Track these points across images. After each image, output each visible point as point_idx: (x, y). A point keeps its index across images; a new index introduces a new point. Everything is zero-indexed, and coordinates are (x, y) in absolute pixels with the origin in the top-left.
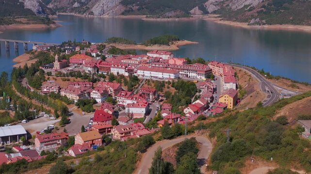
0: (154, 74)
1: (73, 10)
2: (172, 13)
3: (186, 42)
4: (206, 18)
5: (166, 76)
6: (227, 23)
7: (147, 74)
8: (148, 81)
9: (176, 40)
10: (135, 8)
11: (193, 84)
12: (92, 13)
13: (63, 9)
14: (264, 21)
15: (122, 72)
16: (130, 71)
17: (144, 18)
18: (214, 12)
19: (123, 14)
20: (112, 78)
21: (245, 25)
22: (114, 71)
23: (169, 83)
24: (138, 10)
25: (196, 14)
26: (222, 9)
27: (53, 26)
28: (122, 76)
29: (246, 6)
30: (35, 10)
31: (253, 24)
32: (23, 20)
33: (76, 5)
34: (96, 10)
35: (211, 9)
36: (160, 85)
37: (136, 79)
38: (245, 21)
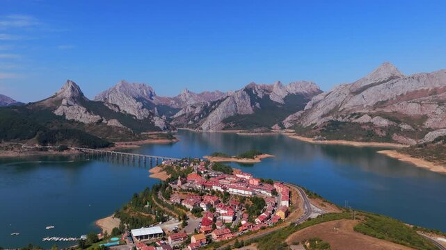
0: (239, 191)
1: (188, 126)
2: (259, 130)
3: (266, 155)
4: (283, 132)
5: (247, 193)
6: (298, 137)
7: (235, 191)
8: (235, 195)
9: (259, 154)
10: (232, 125)
11: (263, 200)
12: (201, 129)
13: (181, 125)
14: (325, 138)
15: (220, 189)
16: (225, 189)
17: (238, 132)
18: (290, 128)
19: (223, 129)
20: (213, 192)
21: (311, 140)
22: (215, 188)
23: (248, 197)
24: (234, 126)
25: (276, 129)
26: (296, 125)
27: (174, 140)
28: (220, 192)
29: (313, 125)
30: (162, 127)
31: (317, 140)
32: (153, 136)
33: (190, 122)
34: (204, 126)
35: (287, 125)
36: (243, 199)
37: (228, 194)
38: (312, 136)
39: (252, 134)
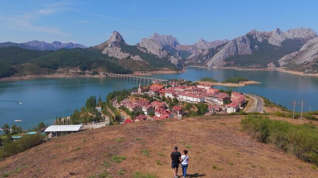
0: (188, 98)
1: (198, 64)
2: (255, 66)
4: (278, 69)
5: (195, 100)
6: (289, 72)
7: (185, 98)
8: (183, 102)
12: (207, 66)
13: (192, 64)
14: (316, 71)
15: (171, 96)
16: (175, 95)
17: (236, 68)
18: (284, 66)
19: (225, 66)
20: (164, 99)
21: (301, 74)
22: (167, 95)
23: (196, 105)
24: (234, 64)
25: (271, 67)
26: (290, 64)
27: (180, 72)
28: (170, 99)
29: (305, 62)
30: (176, 64)
31: (306, 73)
32: (166, 69)
33: (199, 61)
34: (209, 64)
35: (281, 64)
36: (190, 105)
37: (176, 101)
38: (303, 71)
39: (248, 70)
